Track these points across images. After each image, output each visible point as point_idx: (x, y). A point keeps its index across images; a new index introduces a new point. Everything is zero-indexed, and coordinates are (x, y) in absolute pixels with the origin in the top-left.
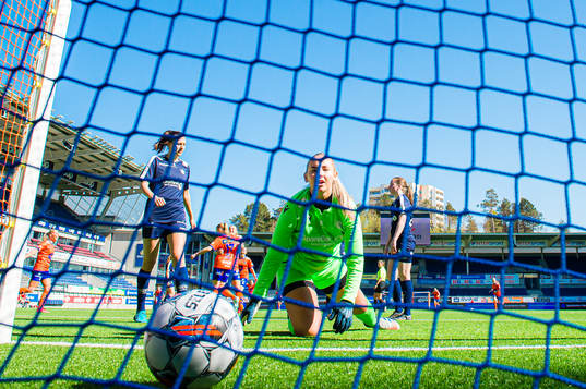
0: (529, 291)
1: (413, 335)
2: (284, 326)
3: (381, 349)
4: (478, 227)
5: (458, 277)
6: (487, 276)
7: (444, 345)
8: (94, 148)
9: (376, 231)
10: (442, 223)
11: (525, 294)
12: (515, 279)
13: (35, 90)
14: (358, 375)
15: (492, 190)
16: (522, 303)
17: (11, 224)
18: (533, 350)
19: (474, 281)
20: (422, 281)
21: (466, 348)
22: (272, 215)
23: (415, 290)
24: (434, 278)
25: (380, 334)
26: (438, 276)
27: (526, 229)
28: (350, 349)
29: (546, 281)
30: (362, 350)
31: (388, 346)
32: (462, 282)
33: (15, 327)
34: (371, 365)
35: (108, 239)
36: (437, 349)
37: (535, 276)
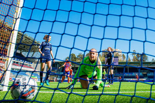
0: (144, 77)
1: (114, 89)
2: (79, 86)
3: (105, 92)
4: (131, 60)
5: (126, 73)
6: (133, 73)
7: (122, 91)
8: (29, 39)
9: (104, 61)
10: (122, 59)
11: (144, 78)
12: (141, 74)
13: (14, 24)
14: (99, 99)
15: (135, 50)
16: (143, 80)
17: (8, 59)
18: (146, 93)
19: (130, 75)
20: (116, 75)
21: (128, 92)
22: (76, 57)
23: (114, 77)
24: (119, 74)
25: (105, 89)
26: (120, 73)
27: (144, 61)
28: (97, 92)
29: (149, 75)
30: (100, 93)
31: (107, 92)
32: (127, 75)
33: (8, 86)
34: (102, 96)
35: (33, 63)
36: (120, 92)
37: (146, 73)
